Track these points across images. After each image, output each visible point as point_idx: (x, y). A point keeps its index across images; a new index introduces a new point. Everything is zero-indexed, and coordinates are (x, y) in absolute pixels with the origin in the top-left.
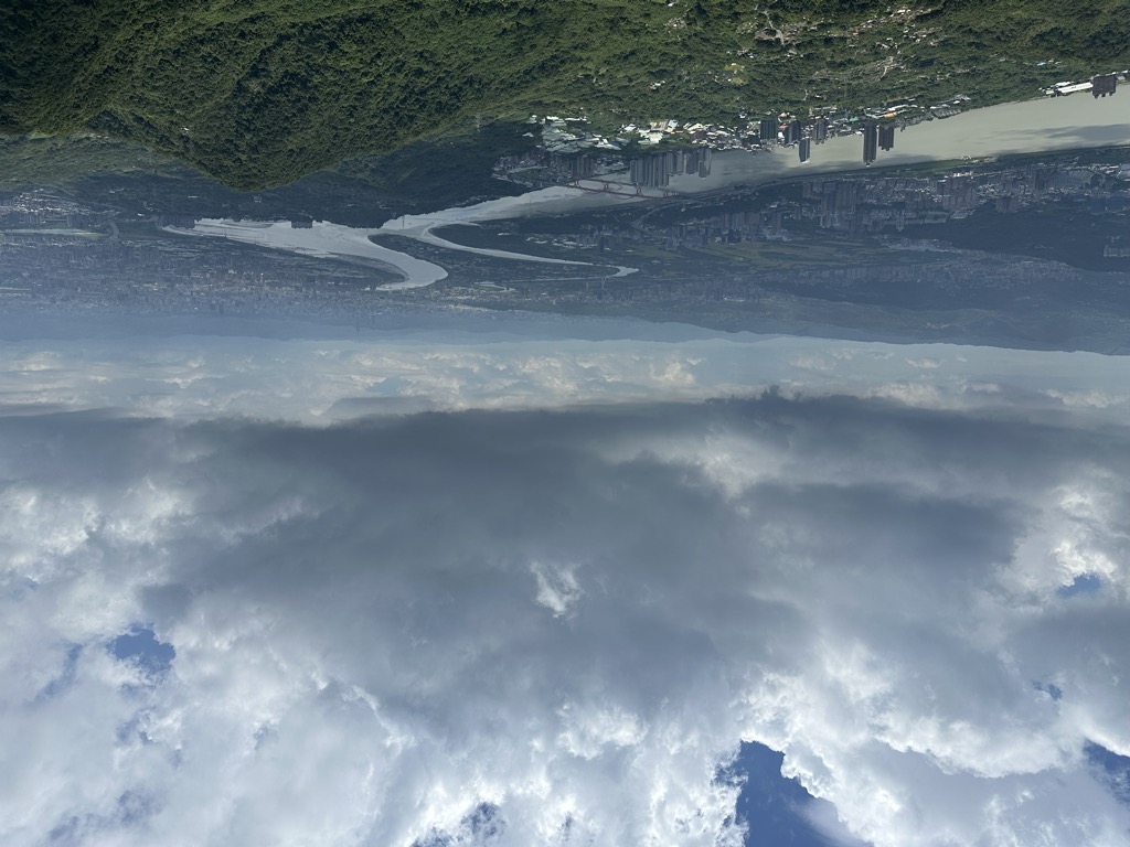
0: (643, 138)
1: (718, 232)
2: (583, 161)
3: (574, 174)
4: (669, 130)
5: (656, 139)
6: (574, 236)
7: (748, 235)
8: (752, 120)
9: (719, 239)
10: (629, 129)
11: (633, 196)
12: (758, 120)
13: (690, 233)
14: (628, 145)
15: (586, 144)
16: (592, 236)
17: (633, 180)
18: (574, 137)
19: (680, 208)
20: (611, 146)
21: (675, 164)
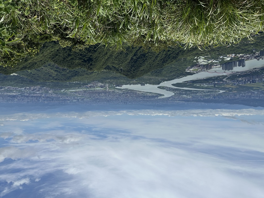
1: (249, 80)
2: (209, 66)
3: (207, 69)
4: (232, 56)
6: (207, 83)
8: (257, 52)
9: (249, 82)
10: (221, 57)
11: (223, 73)
12: (259, 51)
13: (240, 81)
14: (221, 61)
15: (210, 62)
16: (212, 83)
17: (223, 69)
18: (206, 61)
19: (237, 75)
20: (216, 62)
21: (235, 64)
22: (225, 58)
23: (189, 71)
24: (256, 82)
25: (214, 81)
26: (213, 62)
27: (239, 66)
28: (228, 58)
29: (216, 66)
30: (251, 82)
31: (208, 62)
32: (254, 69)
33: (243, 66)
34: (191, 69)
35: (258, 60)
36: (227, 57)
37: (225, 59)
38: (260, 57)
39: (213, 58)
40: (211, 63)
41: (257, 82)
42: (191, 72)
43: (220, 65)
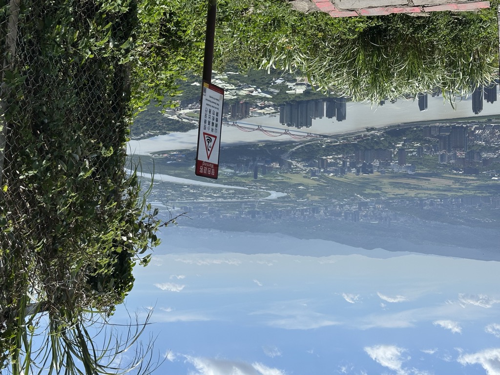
1: (353, 165)
2: (240, 106)
3: (233, 116)
5: (300, 90)
6: (232, 165)
7: (378, 167)
9: (354, 170)
10: (279, 81)
11: (282, 134)
13: (331, 165)
16: (247, 165)
17: (282, 121)
22: (290, 85)
23: (175, 117)
25: (254, 160)
26: (255, 93)
27: (330, 116)
28: (299, 87)
29: (262, 108)
31: (237, 92)
32: (368, 130)
33: (341, 117)
34: (182, 112)
35: (382, 103)
37: (291, 89)
42: (184, 120)
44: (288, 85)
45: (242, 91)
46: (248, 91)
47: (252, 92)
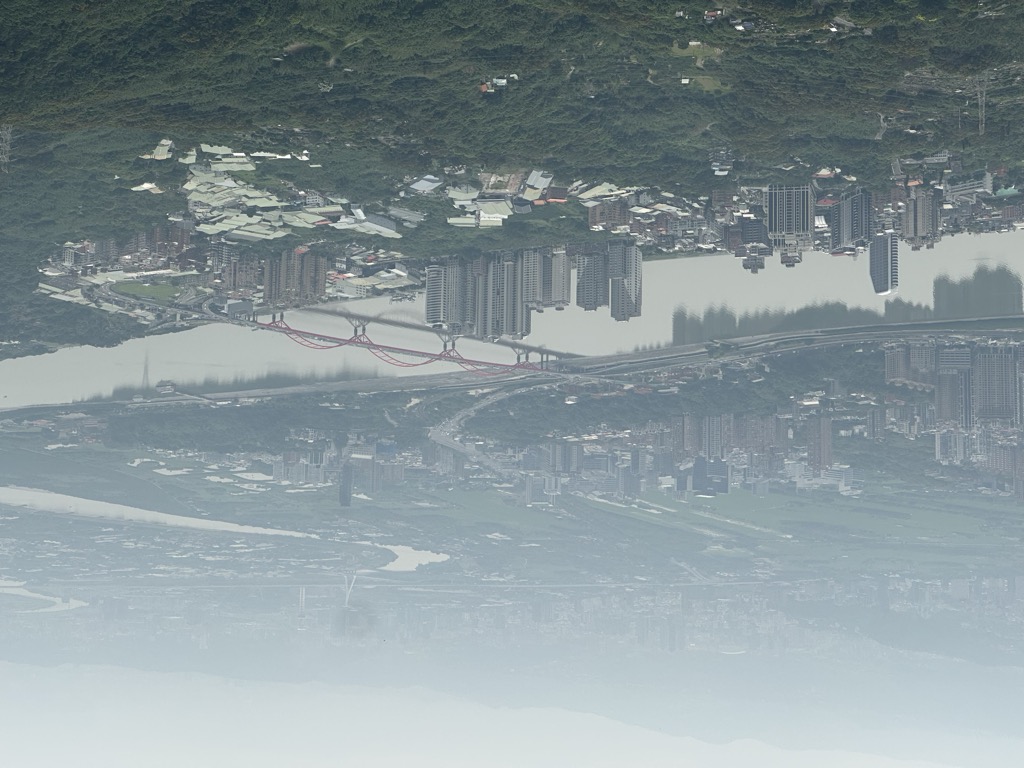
0: (462, 212)
1: (665, 465)
2: (297, 263)
3: (272, 296)
4: (529, 195)
5: (493, 216)
6: (266, 458)
7: (746, 473)
8: (746, 182)
9: (668, 482)
10: (425, 186)
11: (432, 358)
12: (760, 182)
14: (420, 226)
15: (306, 219)
16: (317, 459)
17: (432, 313)
18: (274, 201)
19: (562, 396)
20: (372, 228)
21: (547, 283)
22: (461, 197)
23: (76, 297)
24: (723, 487)
25: (341, 443)
26: (344, 223)
27: (588, 302)
28: (490, 205)
29: (366, 272)
30: (682, 485)
31: (287, 217)
32: (713, 351)
33: (627, 308)
34: (99, 279)
35: (754, 265)
36: (483, 197)
37: (462, 211)
38: (770, 236)
39: (342, 186)
40: (320, 230)
41: (735, 483)
42: (106, 306)
43: (406, 264)
44: (452, 200)
45: (302, 215)
46: (321, 214)
47: (336, 218)
